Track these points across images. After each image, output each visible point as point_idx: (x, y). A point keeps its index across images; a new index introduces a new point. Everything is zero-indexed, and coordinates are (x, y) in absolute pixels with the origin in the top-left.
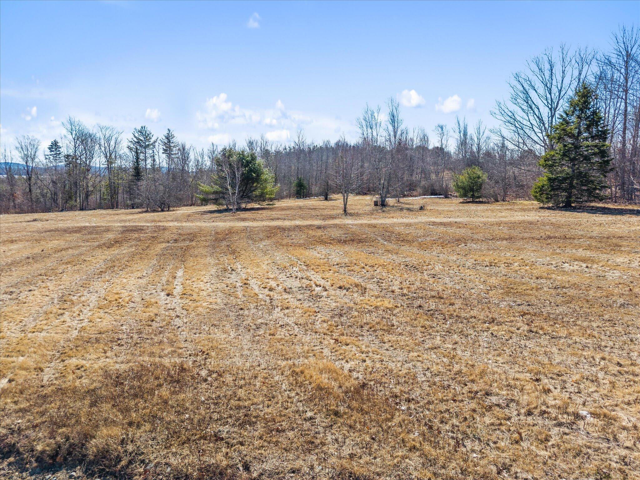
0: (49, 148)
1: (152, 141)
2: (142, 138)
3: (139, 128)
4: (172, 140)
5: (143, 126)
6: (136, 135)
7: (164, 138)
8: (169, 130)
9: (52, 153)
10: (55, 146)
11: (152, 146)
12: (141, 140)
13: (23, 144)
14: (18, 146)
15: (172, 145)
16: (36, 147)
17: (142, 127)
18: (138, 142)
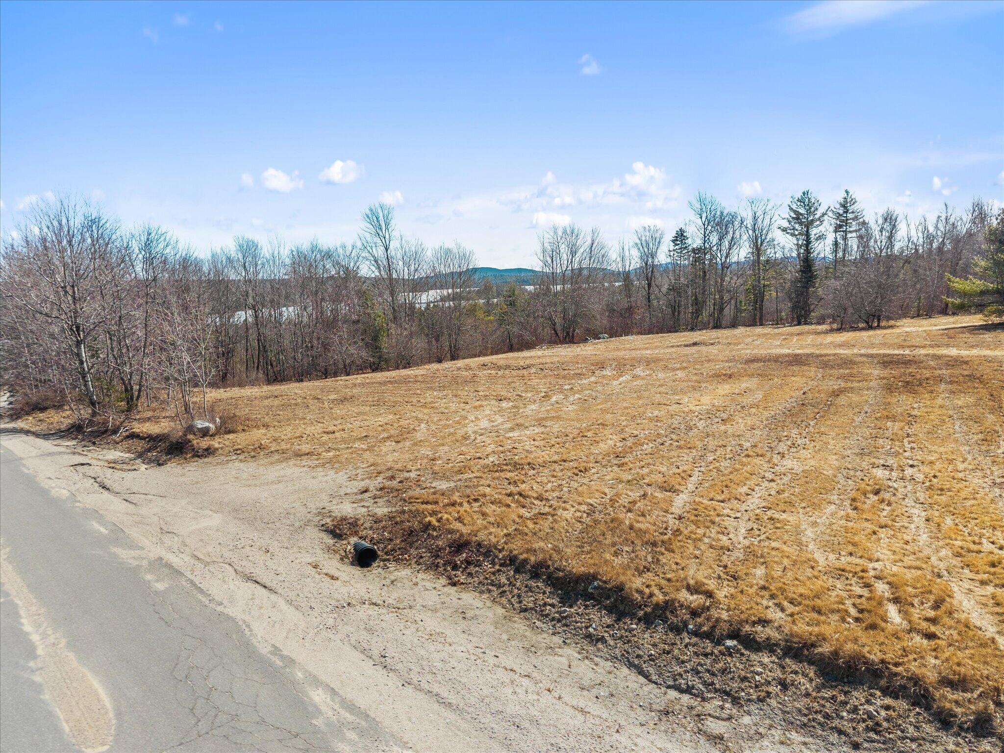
0: (673, 241)
1: (818, 214)
2: (802, 211)
3: (799, 195)
4: (851, 209)
5: (805, 190)
6: (794, 207)
7: (838, 206)
8: (847, 192)
9: (677, 247)
10: (680, 237)
11: (818, 223)
12: (802, 214)
13: (643, 239)
14: (638, 241)
15: (850, 216)
16: (658, 240)
17: (804, 193)
18: (798, 218)
